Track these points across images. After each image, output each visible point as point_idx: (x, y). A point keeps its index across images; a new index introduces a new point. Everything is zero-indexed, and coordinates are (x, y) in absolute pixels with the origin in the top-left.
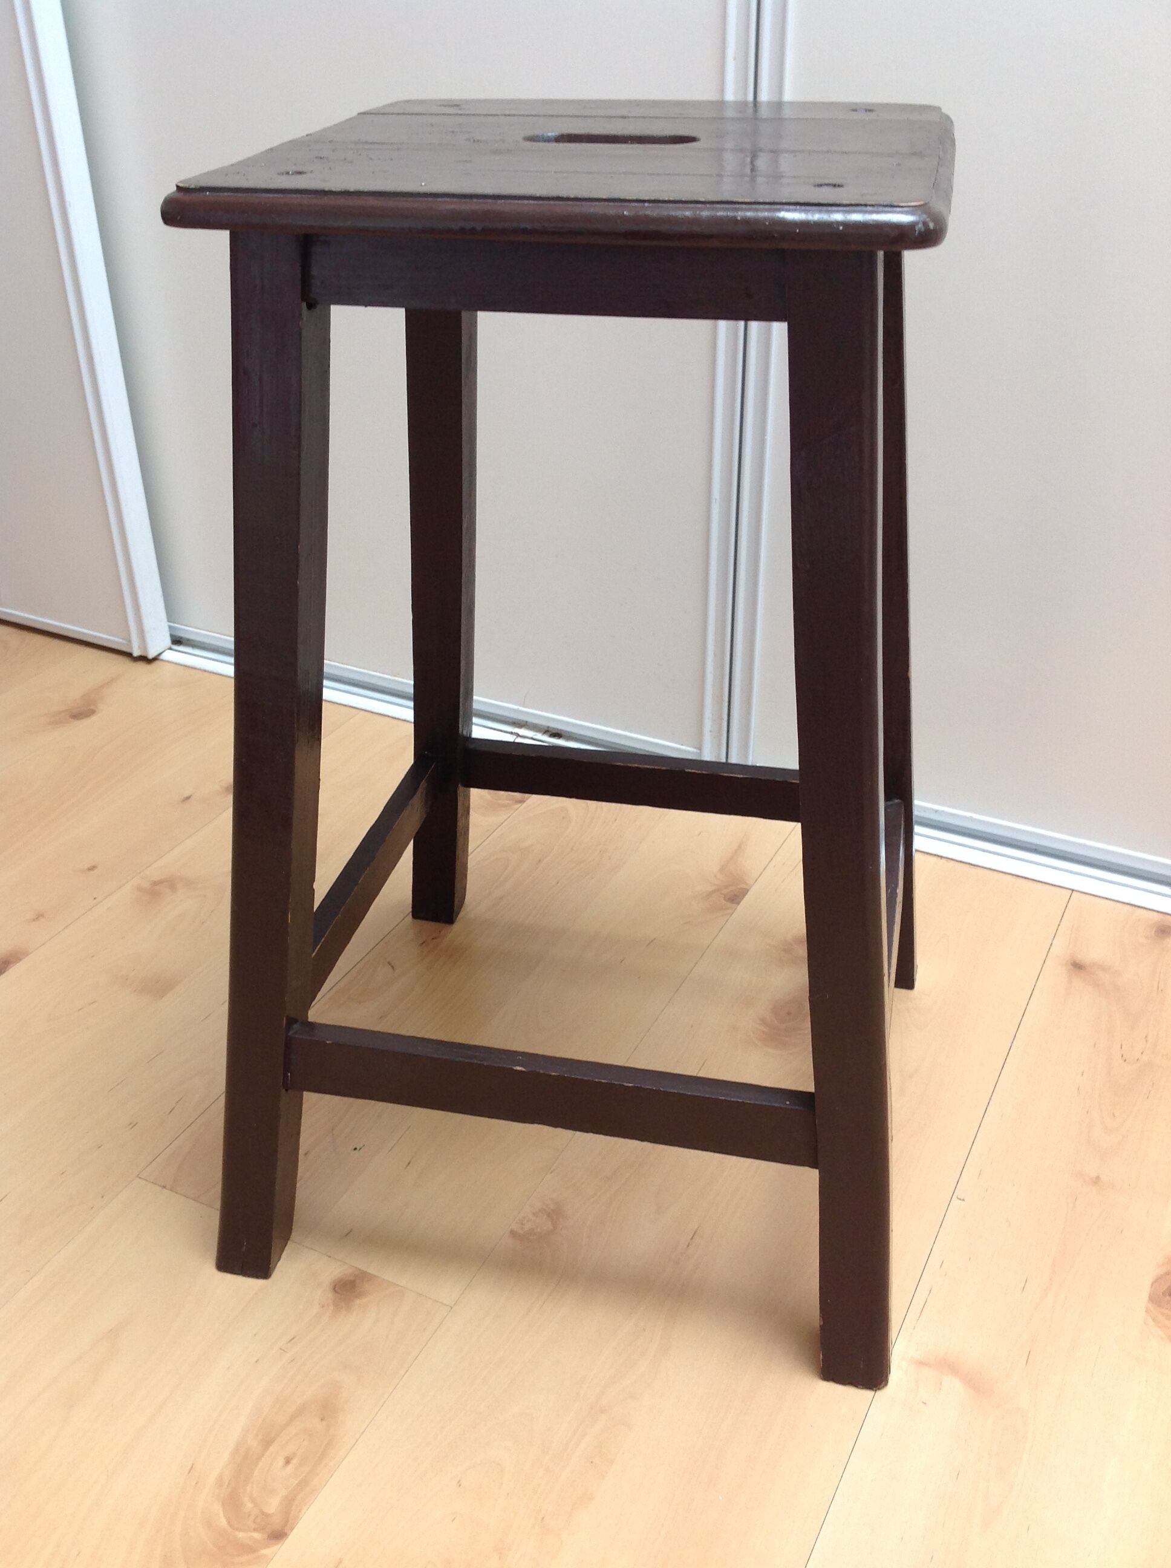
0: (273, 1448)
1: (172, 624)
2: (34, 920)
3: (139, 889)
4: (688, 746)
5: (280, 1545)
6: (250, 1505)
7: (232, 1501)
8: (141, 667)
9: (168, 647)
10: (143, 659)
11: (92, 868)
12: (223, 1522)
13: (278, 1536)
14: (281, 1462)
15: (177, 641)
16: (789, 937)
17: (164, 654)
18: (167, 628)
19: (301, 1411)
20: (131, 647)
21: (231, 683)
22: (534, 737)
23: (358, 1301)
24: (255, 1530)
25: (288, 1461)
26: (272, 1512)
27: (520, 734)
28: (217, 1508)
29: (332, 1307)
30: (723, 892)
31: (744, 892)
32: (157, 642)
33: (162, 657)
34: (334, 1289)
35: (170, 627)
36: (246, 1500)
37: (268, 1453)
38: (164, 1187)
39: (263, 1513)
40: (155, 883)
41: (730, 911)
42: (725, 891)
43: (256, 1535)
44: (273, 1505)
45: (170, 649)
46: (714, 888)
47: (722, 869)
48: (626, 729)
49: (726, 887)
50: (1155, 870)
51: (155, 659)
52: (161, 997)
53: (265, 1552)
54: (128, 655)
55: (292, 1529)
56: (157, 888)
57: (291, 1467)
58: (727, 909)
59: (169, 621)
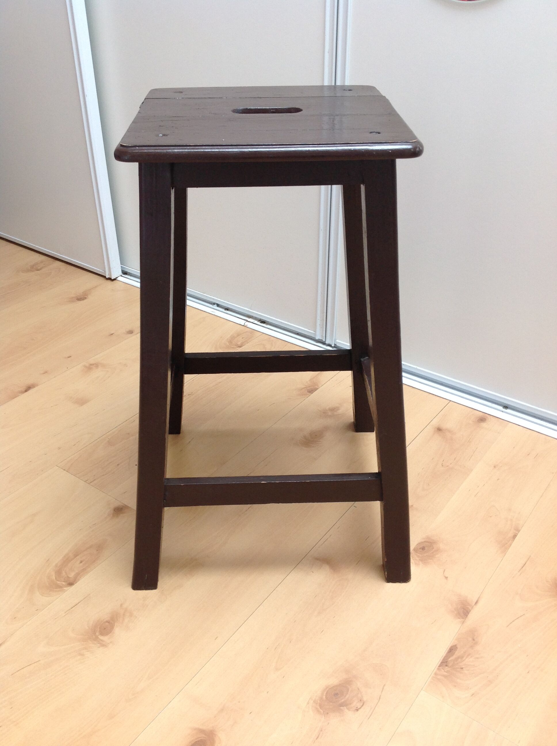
0: (78, 557)
1: (122, 265)
2: (43, 374)
3: (85, 366)
4: (312, 331)
5: (70, 587)
6: (65, 574)
7: (59, 572)
8: (109, 282)
9: (121, 275)
10: (110, 279)
11: (70, 357)
12: (54, 578)
13: (71, 584)
14: (79, 562)
15: (125, 273)
16: (327, 408)
17: (118, 278)
18: (120, 267)
19: (91, 547)
20: (106, 275)
21: (139, 290)
22: (253, 322)
23: (121, 515)
24: (64, 581)
25: (81, 562)
26: (70, 577)
27: (248, 320)
28: (53, 573)
29: (112, 516)
30: (307, 388)
31: (316, 389)
32: (116, 272)
33: (117, 279)
34: (115, 509)
35: (121, 266)
36: (63, 572)
37: (75, 559)
38: (65, 470)
39: (68, 577)
40: (91, 365)
41: (307, 396)
42: (309, 388)
43: (63, 583)
44: (72, 575)
45: (121, 276)
46: (303, 387)
47: (310, 380)
48: (288, 321)
49: (309, 387)
50: (465, 388)
51: (115, 279)
52: (82, 405)
53: (65, 588)
54: (104, 277)
55: (76, 583)
56: (91, 366)
57: (81, 564)
58: (307, 395)
59: (121, 264)
